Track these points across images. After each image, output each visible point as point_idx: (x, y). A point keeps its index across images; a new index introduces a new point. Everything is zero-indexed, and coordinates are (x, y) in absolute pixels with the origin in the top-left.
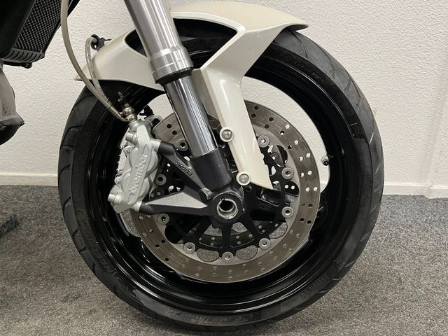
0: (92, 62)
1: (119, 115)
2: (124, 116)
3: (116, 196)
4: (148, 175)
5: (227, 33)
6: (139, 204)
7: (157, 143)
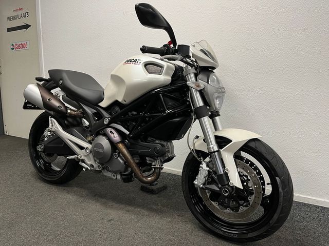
0: (194, 145)
1: (199, 159)
2: (200, 160)
3: (196, 182)
4: (205, 177)
5: (230, 141)
6: (202, 186)
7: (208, 169)
